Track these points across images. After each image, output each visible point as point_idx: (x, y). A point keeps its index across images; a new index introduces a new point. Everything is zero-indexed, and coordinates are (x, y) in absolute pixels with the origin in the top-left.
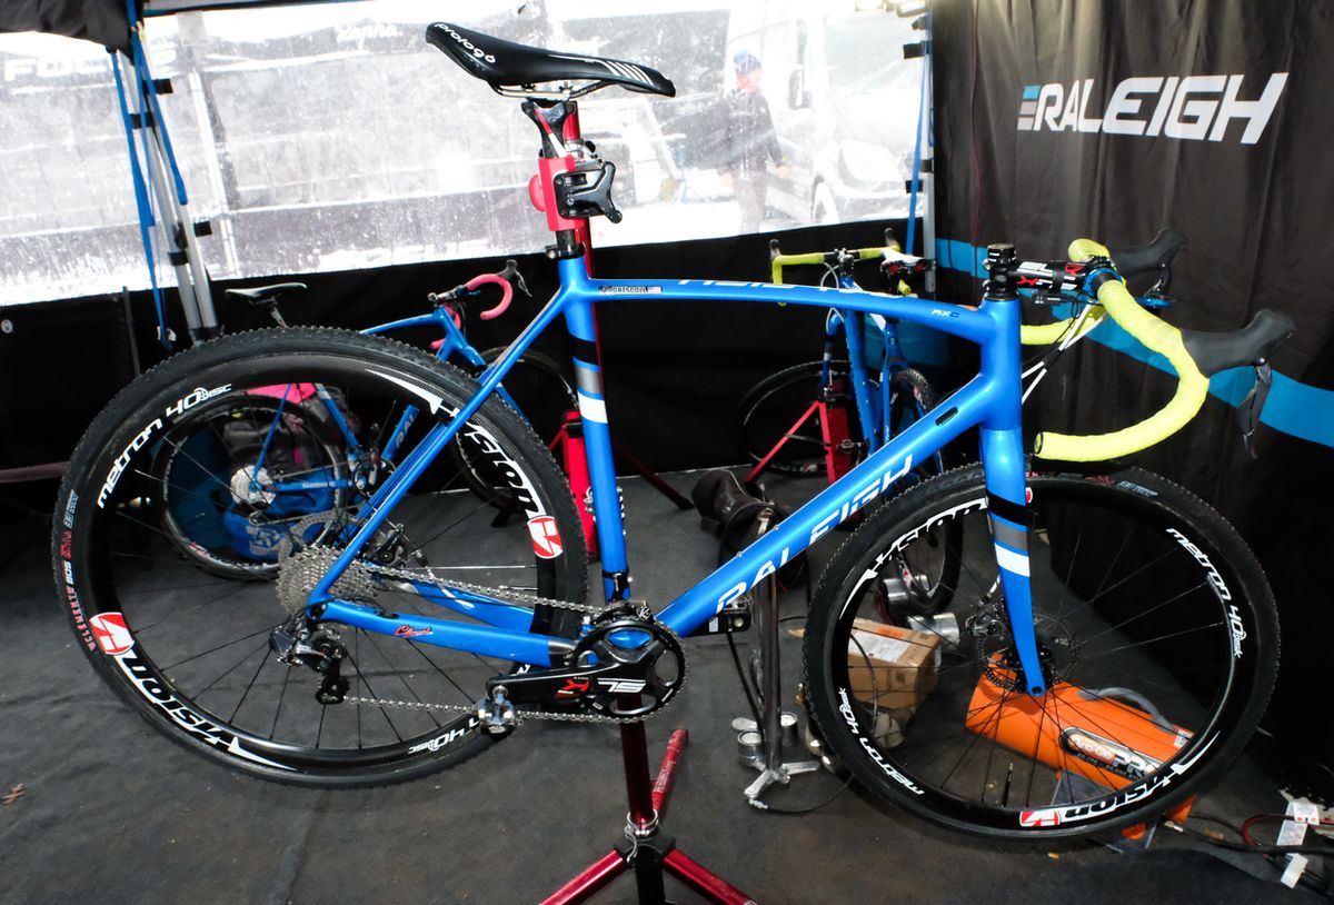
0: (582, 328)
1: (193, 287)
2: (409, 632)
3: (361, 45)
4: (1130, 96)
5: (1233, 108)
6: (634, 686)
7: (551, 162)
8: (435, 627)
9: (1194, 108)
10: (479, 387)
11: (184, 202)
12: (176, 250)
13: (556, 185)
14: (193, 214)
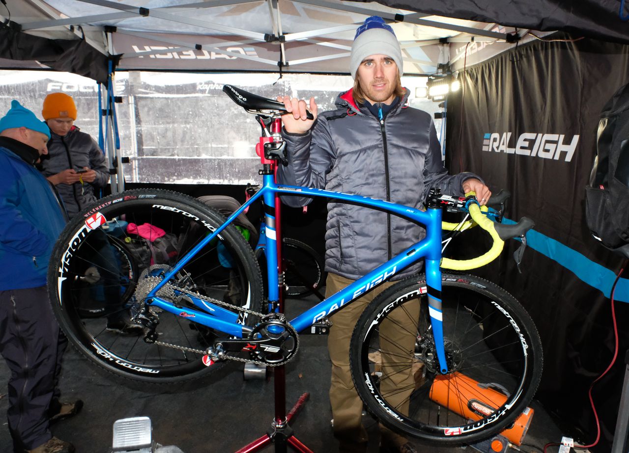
0: (270, 202)
1: (117, 184)
2: (186, 315)
3: (207, 92)
4: (525, 140)
5: (562, 147)
6: (275, 350)
7: (264, 139)
8: (196, 314)
9: (548, 146)
10: (227, 220)
11: (118, 147)
12: (113, 168)
13: (265, 147)
14: (122, 154)
